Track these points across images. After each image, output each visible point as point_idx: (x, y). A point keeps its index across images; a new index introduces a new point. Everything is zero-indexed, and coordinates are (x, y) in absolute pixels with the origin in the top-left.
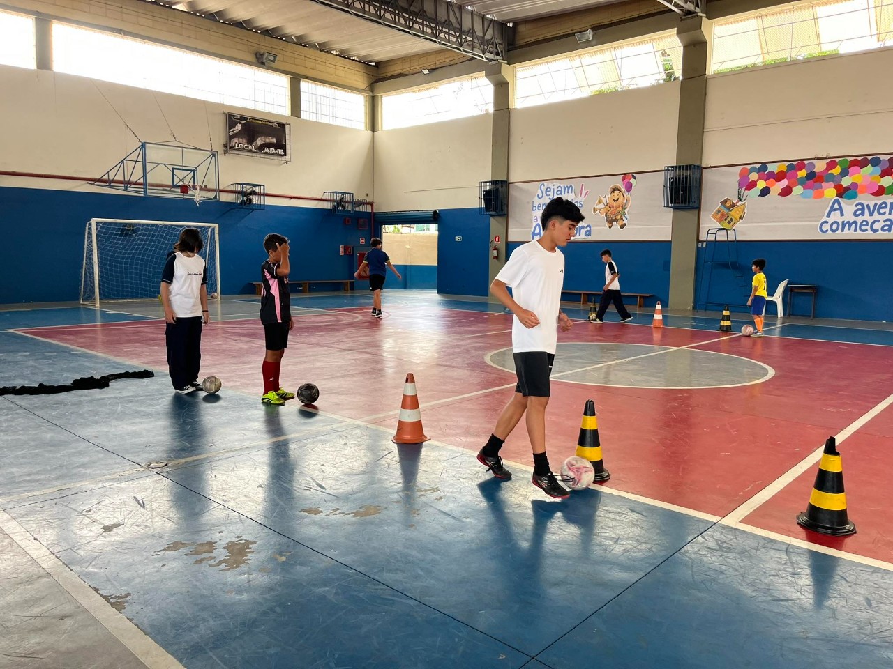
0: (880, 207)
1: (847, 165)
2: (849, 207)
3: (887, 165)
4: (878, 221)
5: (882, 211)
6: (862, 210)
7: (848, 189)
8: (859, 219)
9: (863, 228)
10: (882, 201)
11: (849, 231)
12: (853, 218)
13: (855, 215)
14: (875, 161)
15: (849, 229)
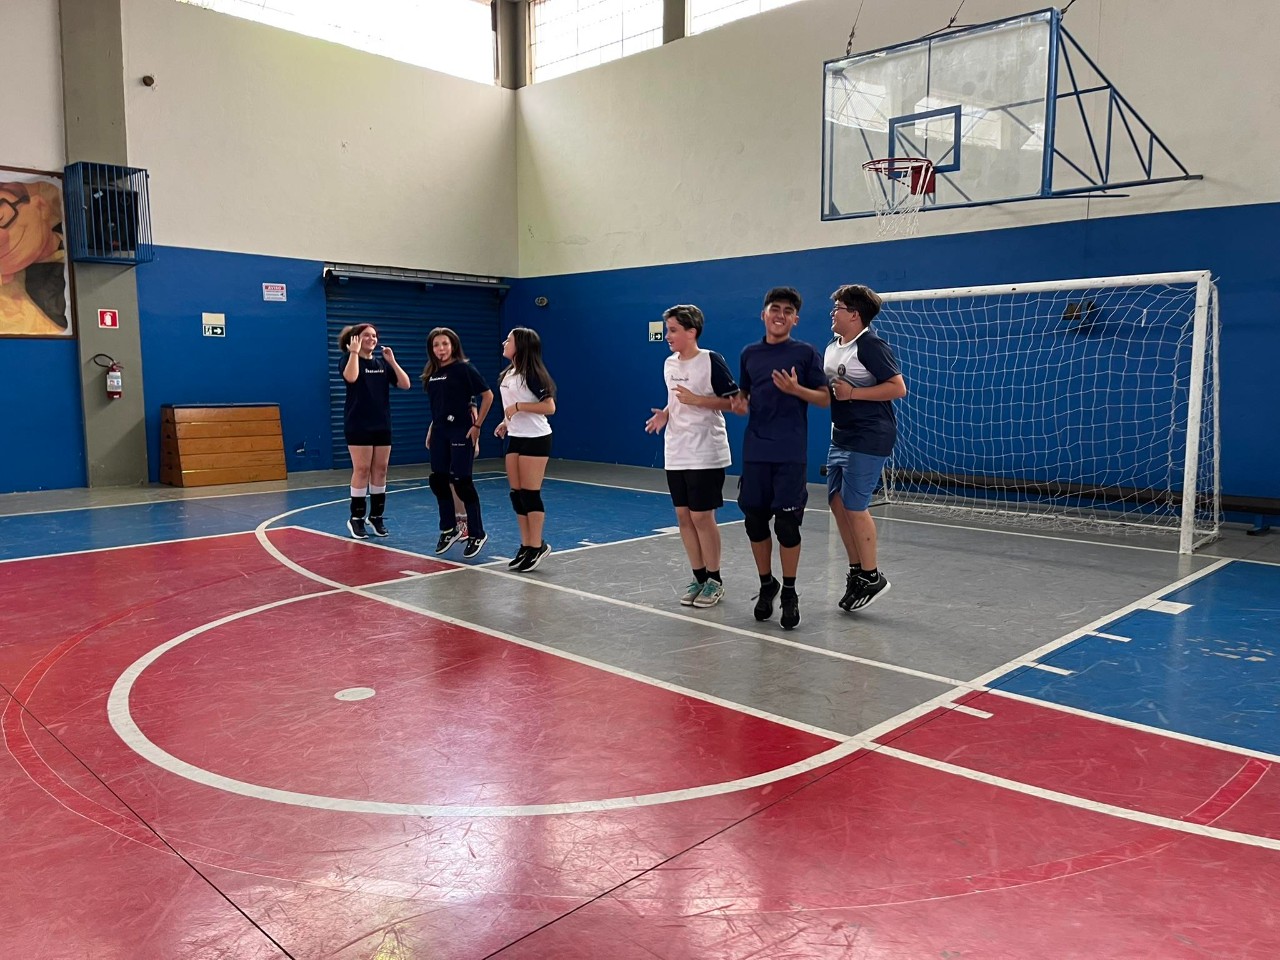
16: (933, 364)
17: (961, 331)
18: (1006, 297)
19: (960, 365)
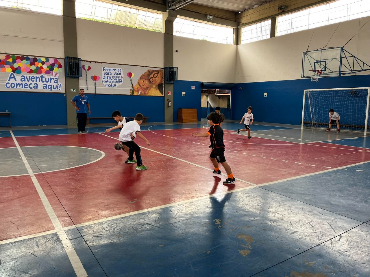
0: (32, 78)
1: (15, 58)
2: (18, 78)
3: (32, 61)
4: (32, 84)
5: (33, 80)
6: (24, 79)
7: (16, 69)
8: (24, 83)
9: (26, 87)
10: (32, 76)
11: (19, 88)
12: (20, 82)
13: (21, 81)
14: (27, 58)
15: (19, 87)
16: (322, 102)
17: (328, 96)
18: (336, 91)
19: (327, 103)
